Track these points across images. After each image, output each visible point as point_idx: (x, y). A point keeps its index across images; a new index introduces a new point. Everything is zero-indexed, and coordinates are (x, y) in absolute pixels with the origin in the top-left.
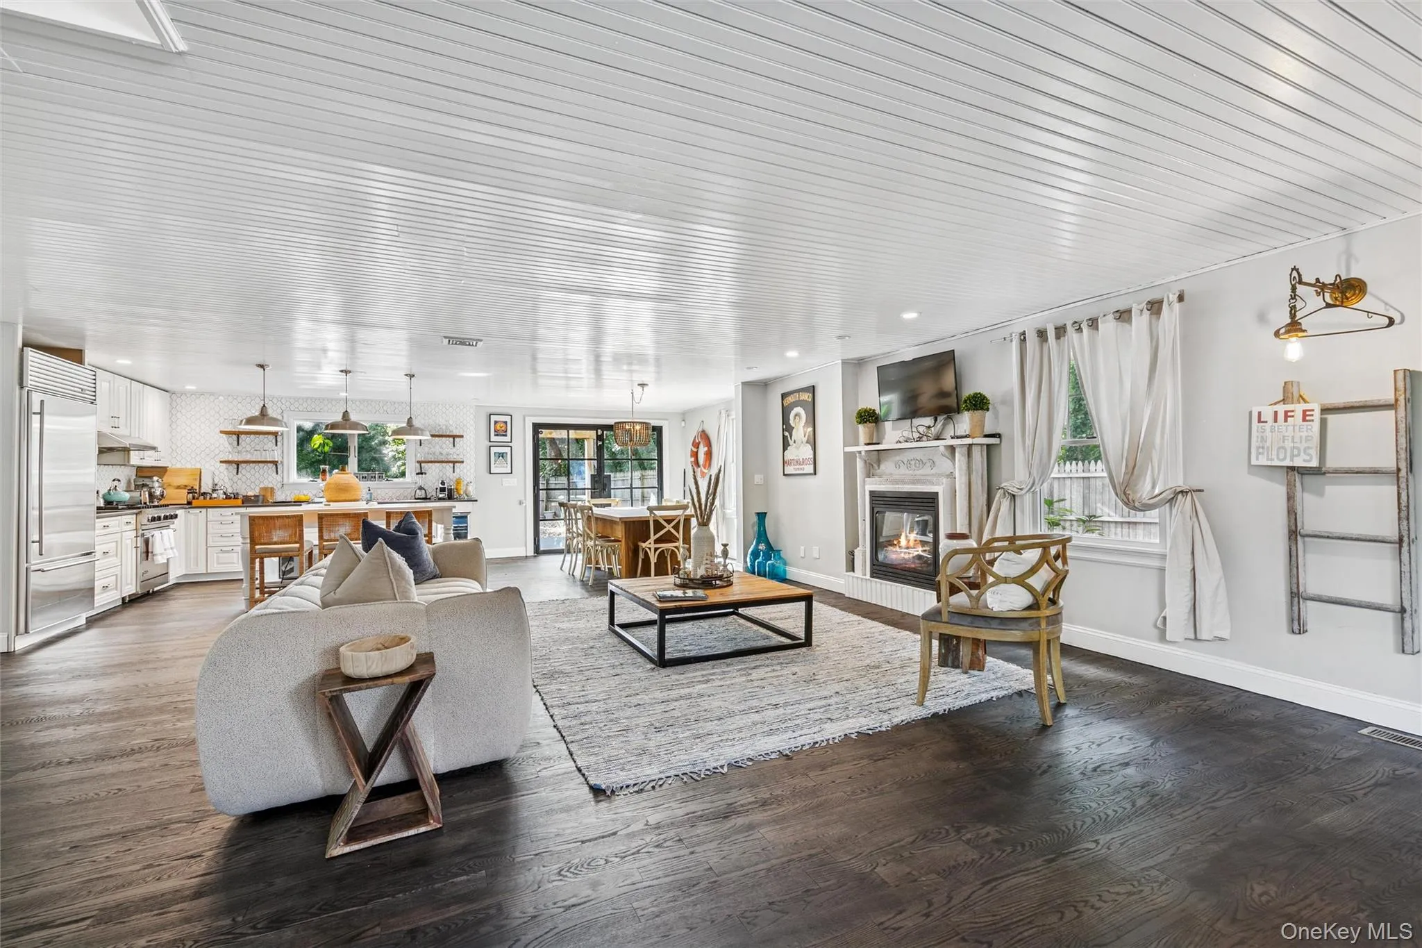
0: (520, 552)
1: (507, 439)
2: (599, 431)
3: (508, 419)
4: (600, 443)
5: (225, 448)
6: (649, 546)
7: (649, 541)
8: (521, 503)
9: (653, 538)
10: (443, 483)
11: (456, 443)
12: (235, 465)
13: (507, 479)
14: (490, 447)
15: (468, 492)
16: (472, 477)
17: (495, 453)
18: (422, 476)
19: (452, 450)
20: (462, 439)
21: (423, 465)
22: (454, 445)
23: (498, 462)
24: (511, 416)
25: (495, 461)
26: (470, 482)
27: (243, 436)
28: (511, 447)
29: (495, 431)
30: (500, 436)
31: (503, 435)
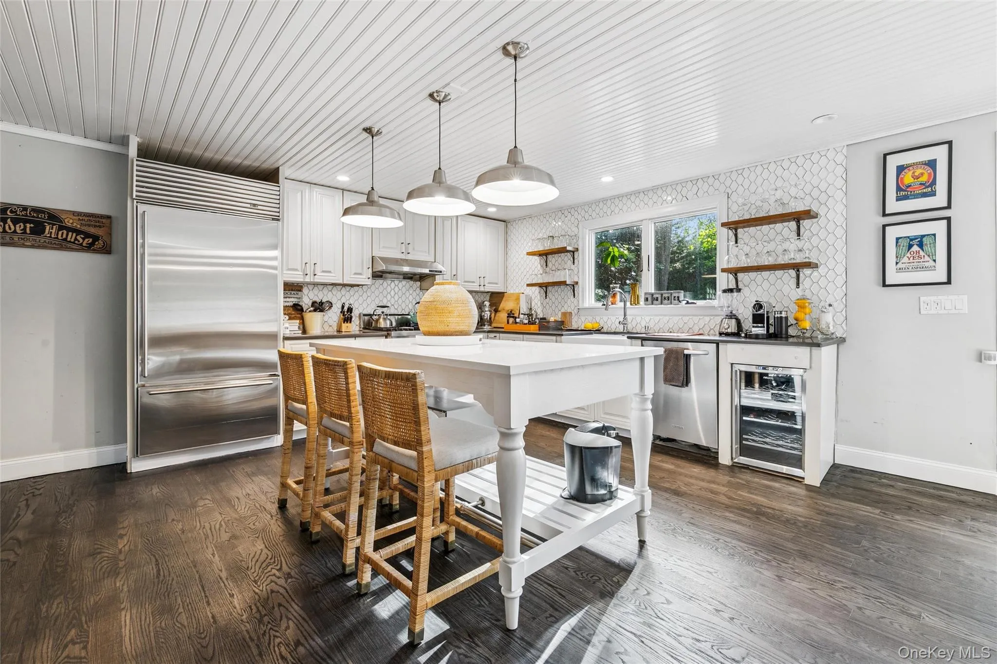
1: (939, 200)
3: (939, 153)
8: (980, 357)
10: (758, 306)
11: (802, 230)
12: (544, 288)
13: (933, 298)
14: (884, 226)
15: (823, 326)
16: (840, 294)
17: (898, 239)
18: (735, 294)
19: (793, 245)
20: (817, 219)
21: (740, 276)
22: (799, 235)
23: (905, 257)
24: (950, 143)
25: (897, 257)
26: (830, 305)
27: (550, 257)
28: (949, 219)
29: (899, 189)
30: (914, 198)
31: (925, 195)
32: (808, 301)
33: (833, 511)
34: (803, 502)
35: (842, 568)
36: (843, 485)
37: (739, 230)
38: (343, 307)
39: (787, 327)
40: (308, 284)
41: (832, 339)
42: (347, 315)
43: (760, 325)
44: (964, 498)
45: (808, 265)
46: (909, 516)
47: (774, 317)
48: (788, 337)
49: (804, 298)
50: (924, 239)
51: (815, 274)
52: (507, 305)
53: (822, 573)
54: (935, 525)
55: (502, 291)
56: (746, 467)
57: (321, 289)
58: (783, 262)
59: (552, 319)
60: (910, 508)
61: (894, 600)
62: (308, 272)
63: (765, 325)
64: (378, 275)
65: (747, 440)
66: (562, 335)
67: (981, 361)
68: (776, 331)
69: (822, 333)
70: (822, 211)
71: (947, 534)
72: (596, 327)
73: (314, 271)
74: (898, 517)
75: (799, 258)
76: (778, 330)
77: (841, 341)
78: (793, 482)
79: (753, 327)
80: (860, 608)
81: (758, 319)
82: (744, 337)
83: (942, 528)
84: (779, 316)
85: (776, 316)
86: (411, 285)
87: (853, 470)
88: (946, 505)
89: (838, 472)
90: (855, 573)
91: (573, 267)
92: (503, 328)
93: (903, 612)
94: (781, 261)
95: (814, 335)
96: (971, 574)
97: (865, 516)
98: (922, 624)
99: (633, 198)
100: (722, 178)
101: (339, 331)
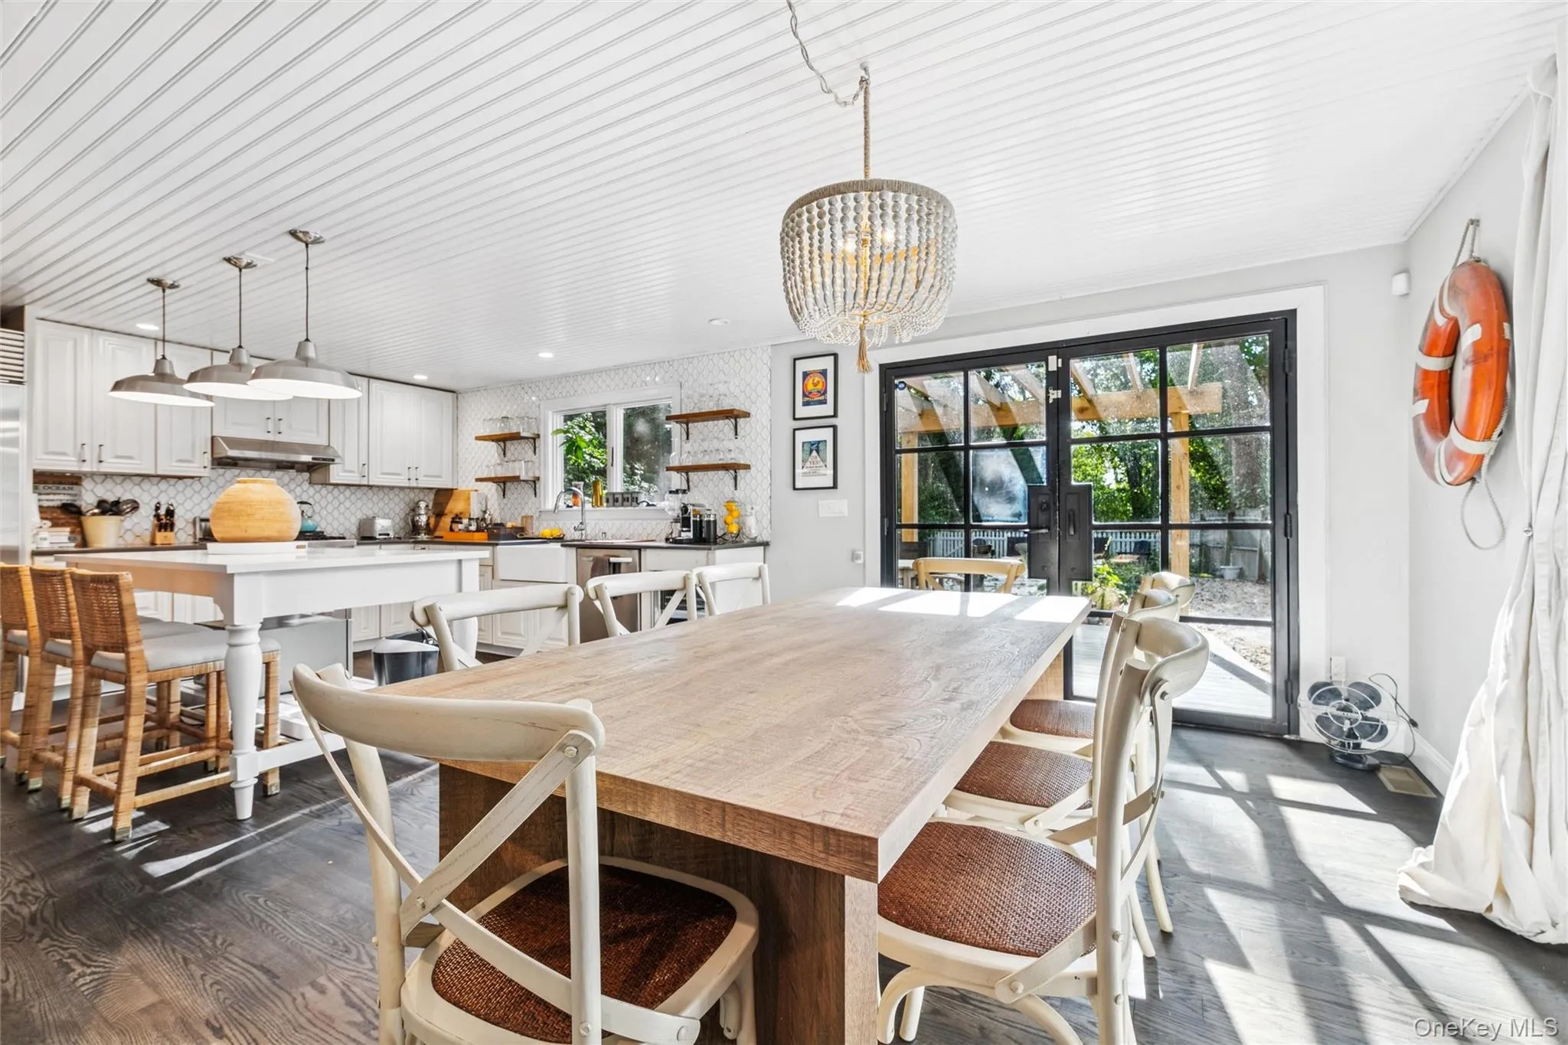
1: (828, 409)
2: (1052, 359)
3: (829, 363)
4: (1056, 394)
5: (487, 459)
8: (853, 557)
10: (684, 510)
11: (739, 429)
12: (502, 484)
13: (827, 501)
14: (794, 430)
15: (748, 529)
16: (766, 496)
17: (804, 443)
18: (680, 495)
19: (732, 444)
20: (749, 419)
21: (691, 475)
22: (736, 434)
23: (808, 462)
24: (836, 356)
25: (803, 461)
26: (752, 509)
27: (508, 443)
28: (835, 427)
29: (804, 395)
30: (813, 405)
31: (821, 402)
32: (741, 503)
37: (690, 425)
38: (157, 508)
39: (715, 529)
40: (92, 475)
41: (756, 542)
42: (165, 521)
43: (686, 529)
45: (745, 466)
47: (701, 521)
48: (715, 541)
49: (736, 500)
50: (819, 445)
51: (750, 476)
52: (455, 506)
55: (450, 487)
57: (119, 482)
59: (509, 525)
62: (87, 457)
63: (693, 529)
64: (222, 462)
66: (497, 544)
67: (853, 560)
69: (747, 536)
70: (753, 411)
72: (556, 534)
73: (100, 455)
75: (737, 459)
76: (707, 535)
77: (766, 544)
81: (683, 521)
84: (707, 519)
85: (705, 520)
86: (293, 477)
91: (534, 458)
92: (442, 537)
94: (723, 460)
95: (738, 537)
99: (613, 373)
100: (676, 364)
101: (153, 543)
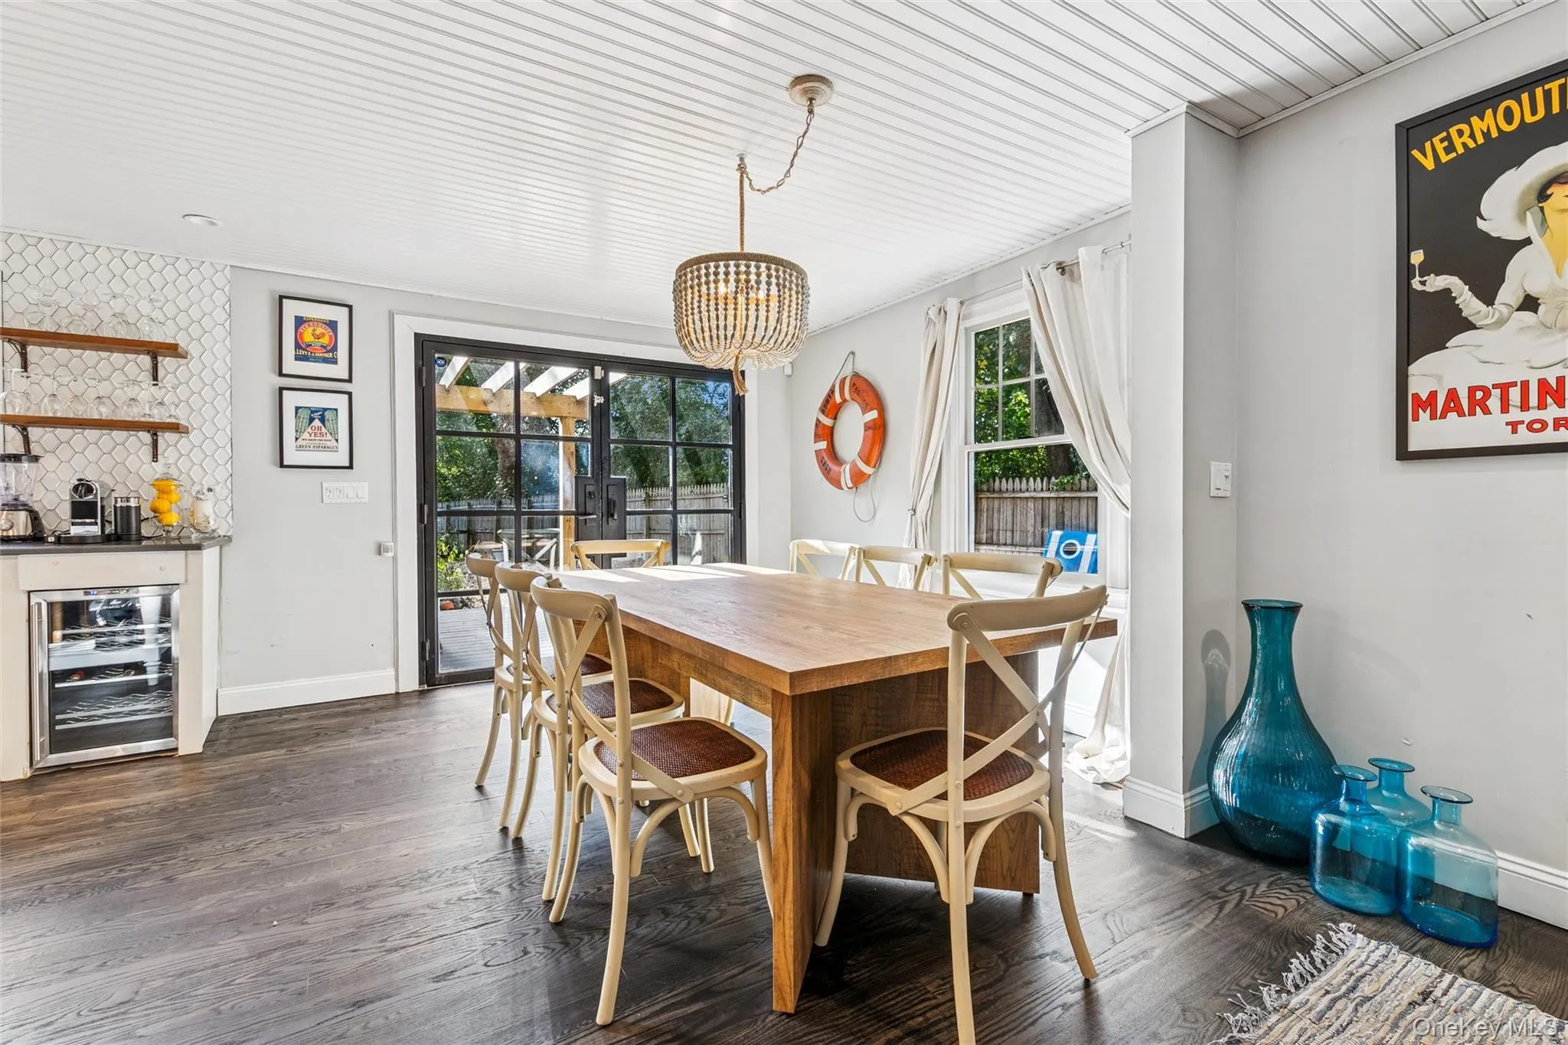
0: (379, 682)
1: (340, 370)
2: (598, 369)
3: (340, 315)
4: (599, 400)
6: (932, 811)
7: (933, 786)
8: (380, 550)
9: (959, 768)
10: (83, 487)
11: (161, 373)
13: (337, 485)
14: (281, 389)
15: (199, 519)
16: (222, 474)
17: (297, 409)
18: (25, 465)
19: (146, 392)
20: (186, 360)
21: (34, 432)
22: (155, 378)
23: (306, 433)
24: (350, 307)
25: (297, 431)
26: (210, 490)
28: (350, 394)
29: (298, 346)
30: (315, 362)
31: (326, 361)
32: (175, 483)
33: (228, 772)
34: (180, 779)
35: (251, 828)
36: (235, 738)
37: (31, 349)
39: (140, 521)
41: (213, 538)
43: (87, 521)
44: (367, 706)
45: (175, 428)
46: (318, 742)
47: (115, 507)
48: (140, 538)
49: (167, 478)
50: (326, 413)
51: (184, 441)
53: (226, 845)
54: (346, 741)
56: (66, 769)
58: (128, 419)
60: (317, 735)
61: (314, 828)
63: (99, 521)
65: (64, 722)
67: (380, 554)
68: (119, 530)
69: (199, 531)
70: (193, 349)
71: (357, 745)
74: (307, 749)
75: (158, 416)
76: (122, 529)
78: (159, 760)
79: (73, 524)
80: (280, 855)
81: (83, 510)
82: (54, 543)
83: (352, 741)
84: (124, 504)
85: (118, 505)
87: (245, 716)
88: (352, 718)
89: (224, 726)
90: (268, 824)
93: (325, 833)
94: (124, 415)
95: (183, 534)
96: (379, 771)
97: (269, 762)
98: (344, 834)
